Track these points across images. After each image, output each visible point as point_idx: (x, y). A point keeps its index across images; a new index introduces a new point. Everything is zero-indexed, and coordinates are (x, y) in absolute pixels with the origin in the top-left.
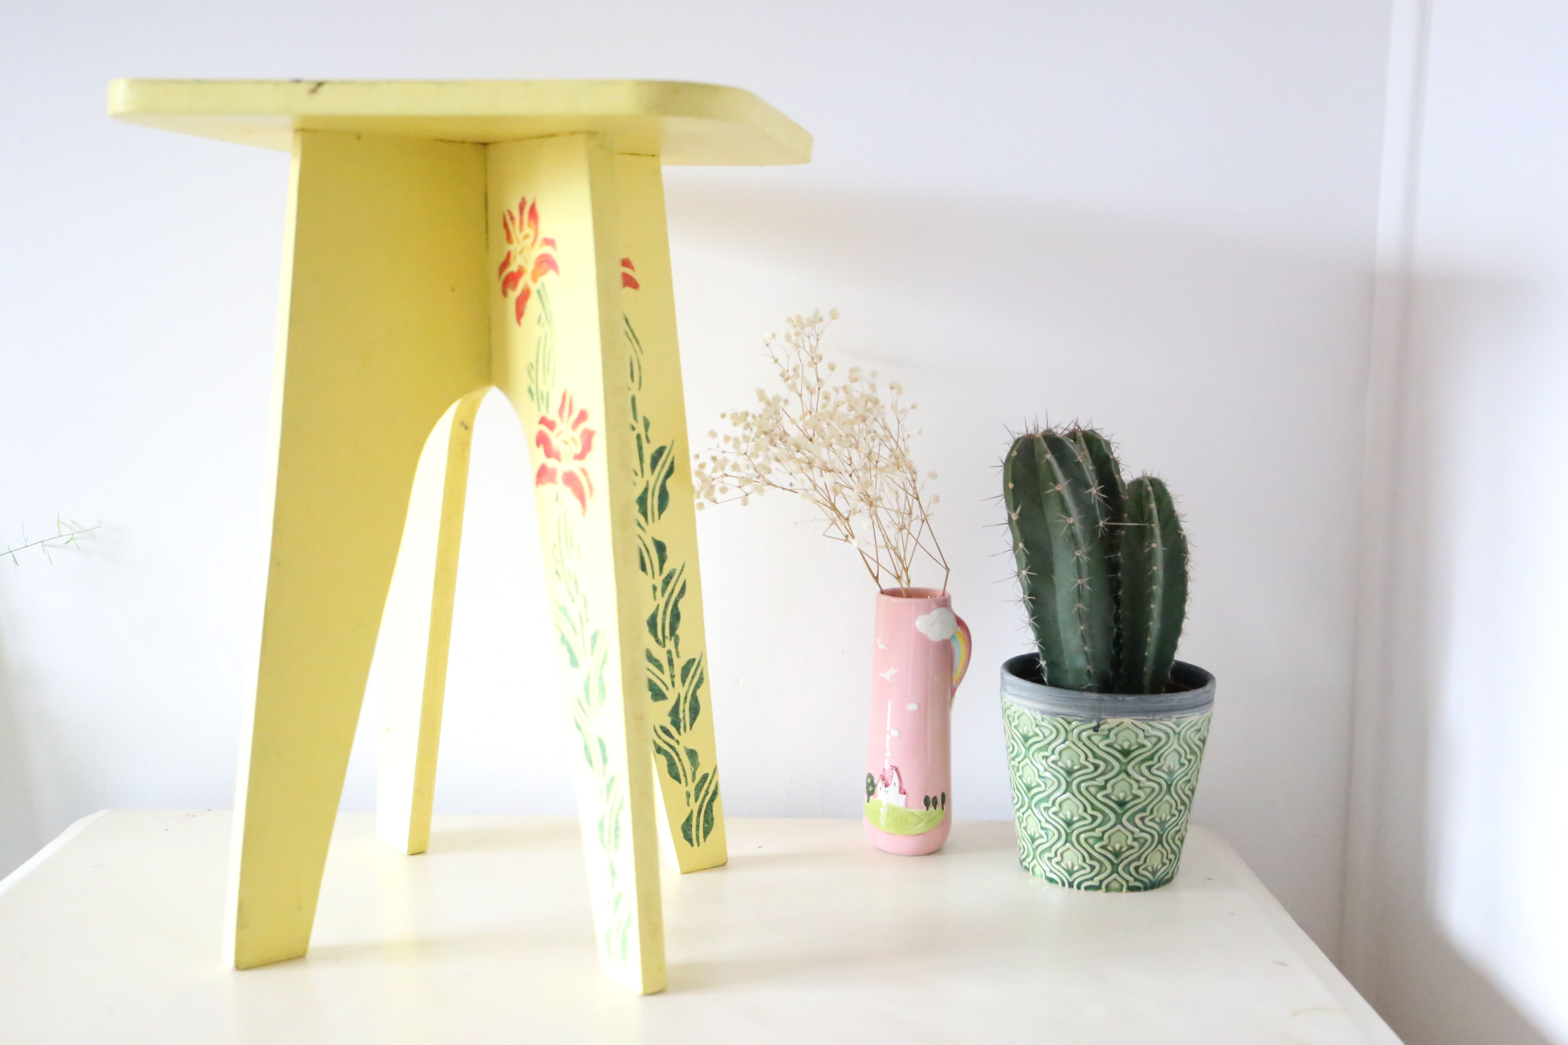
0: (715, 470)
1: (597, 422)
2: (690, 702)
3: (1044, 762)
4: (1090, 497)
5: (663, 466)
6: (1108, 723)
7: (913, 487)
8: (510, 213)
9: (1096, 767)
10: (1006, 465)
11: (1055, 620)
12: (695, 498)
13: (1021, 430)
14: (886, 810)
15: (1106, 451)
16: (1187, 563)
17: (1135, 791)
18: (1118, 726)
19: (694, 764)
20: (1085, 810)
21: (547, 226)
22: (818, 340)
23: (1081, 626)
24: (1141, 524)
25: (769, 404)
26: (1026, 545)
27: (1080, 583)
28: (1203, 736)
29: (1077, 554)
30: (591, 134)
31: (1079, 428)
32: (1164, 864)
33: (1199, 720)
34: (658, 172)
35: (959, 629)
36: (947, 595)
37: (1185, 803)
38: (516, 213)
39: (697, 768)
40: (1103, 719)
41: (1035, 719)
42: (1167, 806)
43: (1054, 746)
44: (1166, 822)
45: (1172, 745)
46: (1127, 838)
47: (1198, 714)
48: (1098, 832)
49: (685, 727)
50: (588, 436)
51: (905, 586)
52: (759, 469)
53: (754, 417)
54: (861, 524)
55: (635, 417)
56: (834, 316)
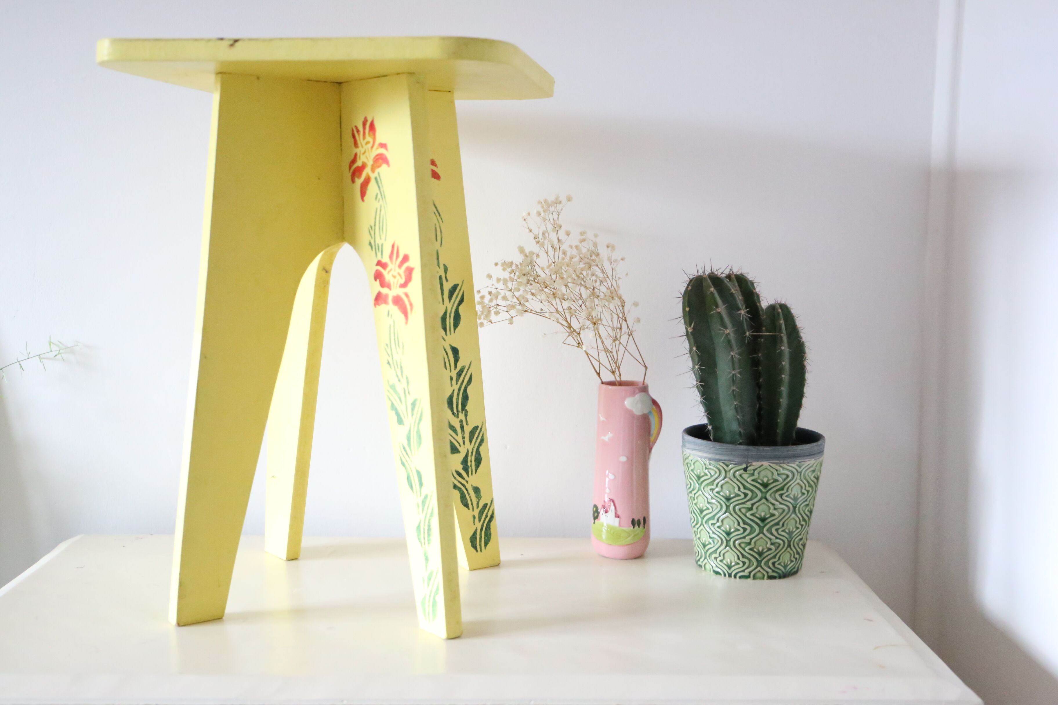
0: (491, 300)
1: (415, 262)
2: (475, 455)
3: (711, 493)
4: (740, 317)
5: (457, 297)
6: (753, 465)
7: (622, 312)
8: (356, 127)
9: (746, 495)
10: (684, 297)
11: (718, 398)
12: (478, 320)
13: (693, 273)
14: (606, 529)
15: (751, 288)
16: (805, 360)
17: (772, 511)
18: (760, 467)
19: (478, 497)
20: (739, 524)
21: (382, 135)
22: (558, 215)
23: (735, 402)
24: (774, 334)
25: (526, 256)
26: (698, 348)
27: (734, 373)
28: (817, 475)
29: (732, 353)
30: (411, 74)
31: (733, 272)
32: (792, 561)
33: (814, 464)
34: (452, 102)
35: (654, 407)
36: (645, 384)
37: (806, 520)
38: (361, 129)
39: (480, 499)
40: (749, 463)
41: (705, 464)
42: (793, 522)
43: (717, 483)
44: (793, 532)
45: (796, 480)
46: (767, 543)
47: (813, 460)
48: (747, 539)
49: (472, 472)
50: (410, 271)
51: (618, 379)
52: (520, 298)
53: (517, 266)
54: (588, 336)
55: (438, 265)
56: (569, 199)
